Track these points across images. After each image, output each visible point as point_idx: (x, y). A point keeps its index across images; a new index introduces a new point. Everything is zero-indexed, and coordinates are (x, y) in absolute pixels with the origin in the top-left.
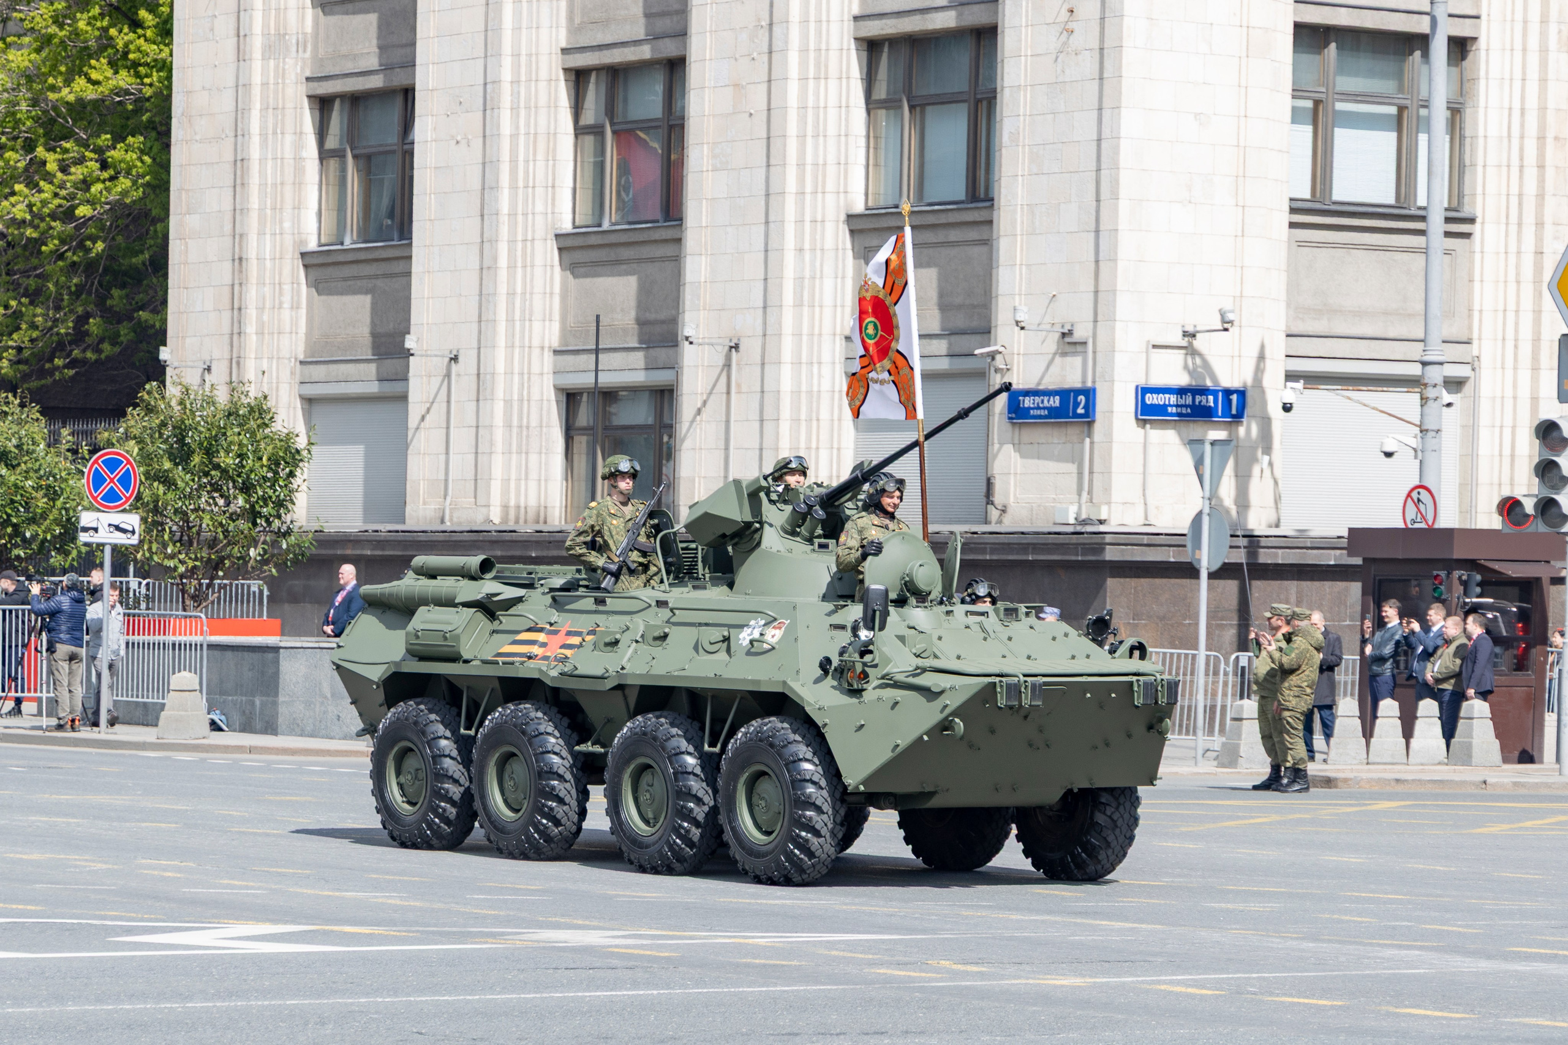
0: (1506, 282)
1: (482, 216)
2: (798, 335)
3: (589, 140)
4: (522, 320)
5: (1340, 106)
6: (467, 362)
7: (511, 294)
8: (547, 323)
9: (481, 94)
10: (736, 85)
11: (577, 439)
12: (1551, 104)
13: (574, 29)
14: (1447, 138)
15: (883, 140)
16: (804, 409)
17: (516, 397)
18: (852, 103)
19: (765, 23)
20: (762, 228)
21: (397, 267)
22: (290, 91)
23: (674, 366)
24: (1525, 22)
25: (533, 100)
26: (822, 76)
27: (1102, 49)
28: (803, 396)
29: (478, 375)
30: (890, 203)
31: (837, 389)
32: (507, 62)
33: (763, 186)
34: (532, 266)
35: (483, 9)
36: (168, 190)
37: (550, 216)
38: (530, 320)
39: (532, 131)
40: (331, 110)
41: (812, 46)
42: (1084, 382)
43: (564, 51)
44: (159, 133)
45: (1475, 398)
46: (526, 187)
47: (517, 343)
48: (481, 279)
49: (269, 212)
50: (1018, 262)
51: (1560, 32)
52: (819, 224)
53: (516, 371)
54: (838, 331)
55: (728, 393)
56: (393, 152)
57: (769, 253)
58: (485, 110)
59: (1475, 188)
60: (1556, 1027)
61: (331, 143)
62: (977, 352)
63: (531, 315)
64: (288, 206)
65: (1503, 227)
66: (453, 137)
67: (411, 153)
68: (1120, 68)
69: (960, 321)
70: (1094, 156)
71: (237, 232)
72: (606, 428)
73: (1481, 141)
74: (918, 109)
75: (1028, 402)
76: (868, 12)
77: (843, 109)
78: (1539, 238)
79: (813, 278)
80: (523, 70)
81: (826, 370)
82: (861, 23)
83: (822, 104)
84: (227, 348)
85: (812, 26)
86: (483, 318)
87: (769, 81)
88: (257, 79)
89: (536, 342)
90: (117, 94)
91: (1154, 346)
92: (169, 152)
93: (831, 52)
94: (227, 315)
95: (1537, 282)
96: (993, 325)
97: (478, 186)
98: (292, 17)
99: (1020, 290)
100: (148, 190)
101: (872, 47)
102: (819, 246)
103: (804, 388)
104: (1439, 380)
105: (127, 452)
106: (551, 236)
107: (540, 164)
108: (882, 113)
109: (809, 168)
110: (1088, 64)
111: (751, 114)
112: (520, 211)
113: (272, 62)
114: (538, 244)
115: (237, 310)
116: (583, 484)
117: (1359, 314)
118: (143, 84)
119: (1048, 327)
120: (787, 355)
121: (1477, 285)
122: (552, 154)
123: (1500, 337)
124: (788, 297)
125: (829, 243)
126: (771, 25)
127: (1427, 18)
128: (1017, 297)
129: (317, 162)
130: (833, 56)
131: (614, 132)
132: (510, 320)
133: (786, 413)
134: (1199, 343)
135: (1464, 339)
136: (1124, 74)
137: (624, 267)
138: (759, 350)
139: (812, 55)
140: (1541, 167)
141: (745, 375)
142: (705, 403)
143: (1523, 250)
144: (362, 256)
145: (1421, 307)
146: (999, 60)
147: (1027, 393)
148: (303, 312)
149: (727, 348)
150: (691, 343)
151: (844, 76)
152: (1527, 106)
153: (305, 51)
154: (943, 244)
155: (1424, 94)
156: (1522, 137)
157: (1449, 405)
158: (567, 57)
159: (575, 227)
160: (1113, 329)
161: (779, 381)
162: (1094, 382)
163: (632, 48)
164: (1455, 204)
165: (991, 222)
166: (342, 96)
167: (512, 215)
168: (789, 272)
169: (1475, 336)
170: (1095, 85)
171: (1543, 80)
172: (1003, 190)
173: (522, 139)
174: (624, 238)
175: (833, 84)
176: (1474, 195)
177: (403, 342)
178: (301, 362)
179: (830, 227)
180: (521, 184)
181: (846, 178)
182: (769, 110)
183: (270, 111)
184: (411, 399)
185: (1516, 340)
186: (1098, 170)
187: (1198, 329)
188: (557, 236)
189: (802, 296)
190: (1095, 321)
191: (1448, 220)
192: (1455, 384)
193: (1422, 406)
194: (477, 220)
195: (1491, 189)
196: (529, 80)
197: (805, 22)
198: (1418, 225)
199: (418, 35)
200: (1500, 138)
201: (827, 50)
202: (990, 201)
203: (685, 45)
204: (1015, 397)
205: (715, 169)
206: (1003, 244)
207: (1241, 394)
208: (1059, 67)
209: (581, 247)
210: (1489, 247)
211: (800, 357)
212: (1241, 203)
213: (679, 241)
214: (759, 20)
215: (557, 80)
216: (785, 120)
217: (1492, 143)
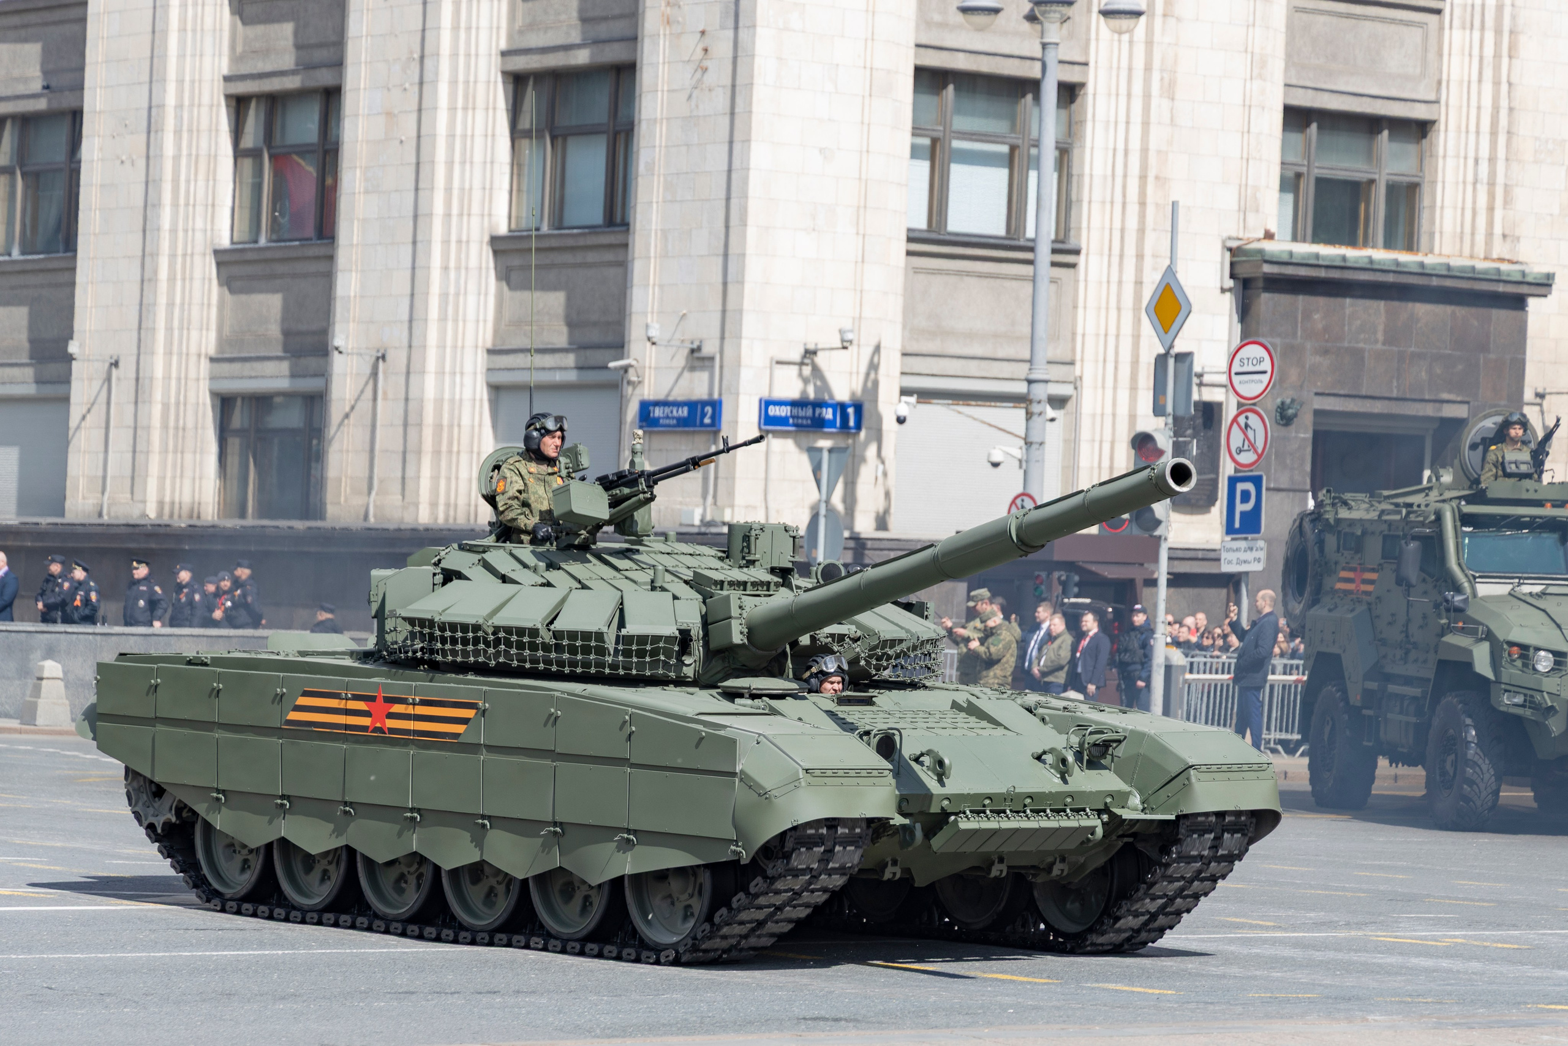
0: (1107, 309)
1: (144, 231)
2: (442, 347)
3: (247, 163)
4: (181, 329)
5: (956, 144)
6: (127, 369)
7: (171, 305)
8: (204, 332)
9: (145, 117)
10: (389, 114)
11: (230, 440)
12: (1153, 146)
13: (235, 59)
14: (1055, 175)
15: (526, 168)
16: (446, 417)
17: (173, 401)
18: (498, 132)
19: (416, 56)
20: (410, 247)
21: (63, 277)
23: (324, 374)
24: (1131, 69)
25: (195, 124)
26: (470, 105)
27: (734, 86)
28: (446, 404)
29: (137, 380)
31: (478, 398)
32: (171, 88)
33: (411, 208)
34: (191, 279)
35: (149, 37)
37: (209, 233)
38: (188, 329)
39: (194, 152)
40: (3, 129)
41: (461, 78)
42: (711, 393)
43: (227, 79)
45: (1077, 415)
46: (187, 205)
47: (174, 352)
48: (142, 290)
50: (651, 282)
51: (1162, 79)
52: (464, 245)
53: (174, 376)
54: (480, 343)
55: (375, 399)
56: (60, 170)
57: (417, 271)
58: (149, 132)
59: (1080, 222)
61: (3, 160)
62: (612, 365)
63: (189, 325)
65: (1106, 259)
66: (118, 158)
67: (77, 171)
68: (750, 104)
69: (594, 336)
70: (724, 186)
72: (257, 431)
73: (1087, 179)
74: (560, 140)
75: (658, 412)
76: (515, 47)
77: (489, 139)
78: (1139, 270)
79: (457, 294)
80: (186, 95)
81: (468, 380)
82: (508, 59)
83: (469, 133)
85: (462, 60)
86: (143, 326)
87: (420, 110)
89: (193, 349)
91: (778, 363)
93: (479, 86)
95: (1136, 309)
96: (626, 339)
97: (141, 203)
99: (653, 308)
101: (517, 81)
102: (463, 264)
103: (446, 396)
104: (1044, 397)
106: (209, 251)
107: (201, 183)
108: (525, 143)
109: (456, 193)
110: (721, 100)
111: (401, 142)
112: (181, 227)
114: (198, 259)
116: (235, 483)
117: (970, 336)
119: (678, 343)
120: (431, 364)
121: (1080, 311)
122: (212, 175)
123: (1101, 358)
124: (434, 312)
125: (473, 262)
126: (422, 58)
127: (1039, 64)
128: (649, 316)
130: (481, 88)
131: (271, 157)
132: (169, 329)
133: (429, 418)
134: (820, 359)
135: (1068, 360)
136: (754, 109)
138: (404, 361)
140: (1142, 204)
141: (391, 383)
142: (353, 408)
143: (1124, 278)
144: (29, 267)
145: (1027, 330)
146: (637, 94)
147: (657, 403)
149: (373, 359)
150: (340, 352)
151: (491, 106)
152: (1129, 146)
154: (581, 265)
155: (1034, 134)
156: (1125, 176)
157: (1052, 420)
158: (228, 84)
159: (232, 243)
160: (739, 346)
161: (422, 390)
162: (720, 394)
163: (291, 78)
164: (1061, 236)
165: (625, 246)
166: (13, 117)
167: (174, 231)
168: (435, 289)
169: (1078, 357)
170: (726, 120)
171: (1146, 124)
172: (639, 217)
173: (184, 160)
174: (278, 254)
175: (480, 115)
176: (1079, 229)
177: (67, 347)
179: (474, 248)
180: (182, 201)
181: (490, 202)
182: (419, 137)
184: (72, 400)
185: (1116, 362)
186: (728, 199)
187: (820, 346)
188: (217, 252)
189: (446, 311)
190: (722, 338)
191: (1054, 251)
192: (1059, 402)
193: (1027, 420)
194: (141, 234)
195: (1096, 222)
196: (192, 105)
197: (454, 55)
198: (1028, 256)
199: (88, 59)
200: (1105, 177)
201: (475, 82)
202: (625, 225)
203: (341, 75)
204: (645, 407)
205: (366, 192)
206: (638, 268)
207: (858, 408)
208: (693, 102)
209: (236, 263)
210: (1093, 276)
211: (444, 368)
212: (861, 232)
213: (331, 258)
214: (411, 52)
215: (219, 105)
216: (434, 147)
217: (1097, 182)
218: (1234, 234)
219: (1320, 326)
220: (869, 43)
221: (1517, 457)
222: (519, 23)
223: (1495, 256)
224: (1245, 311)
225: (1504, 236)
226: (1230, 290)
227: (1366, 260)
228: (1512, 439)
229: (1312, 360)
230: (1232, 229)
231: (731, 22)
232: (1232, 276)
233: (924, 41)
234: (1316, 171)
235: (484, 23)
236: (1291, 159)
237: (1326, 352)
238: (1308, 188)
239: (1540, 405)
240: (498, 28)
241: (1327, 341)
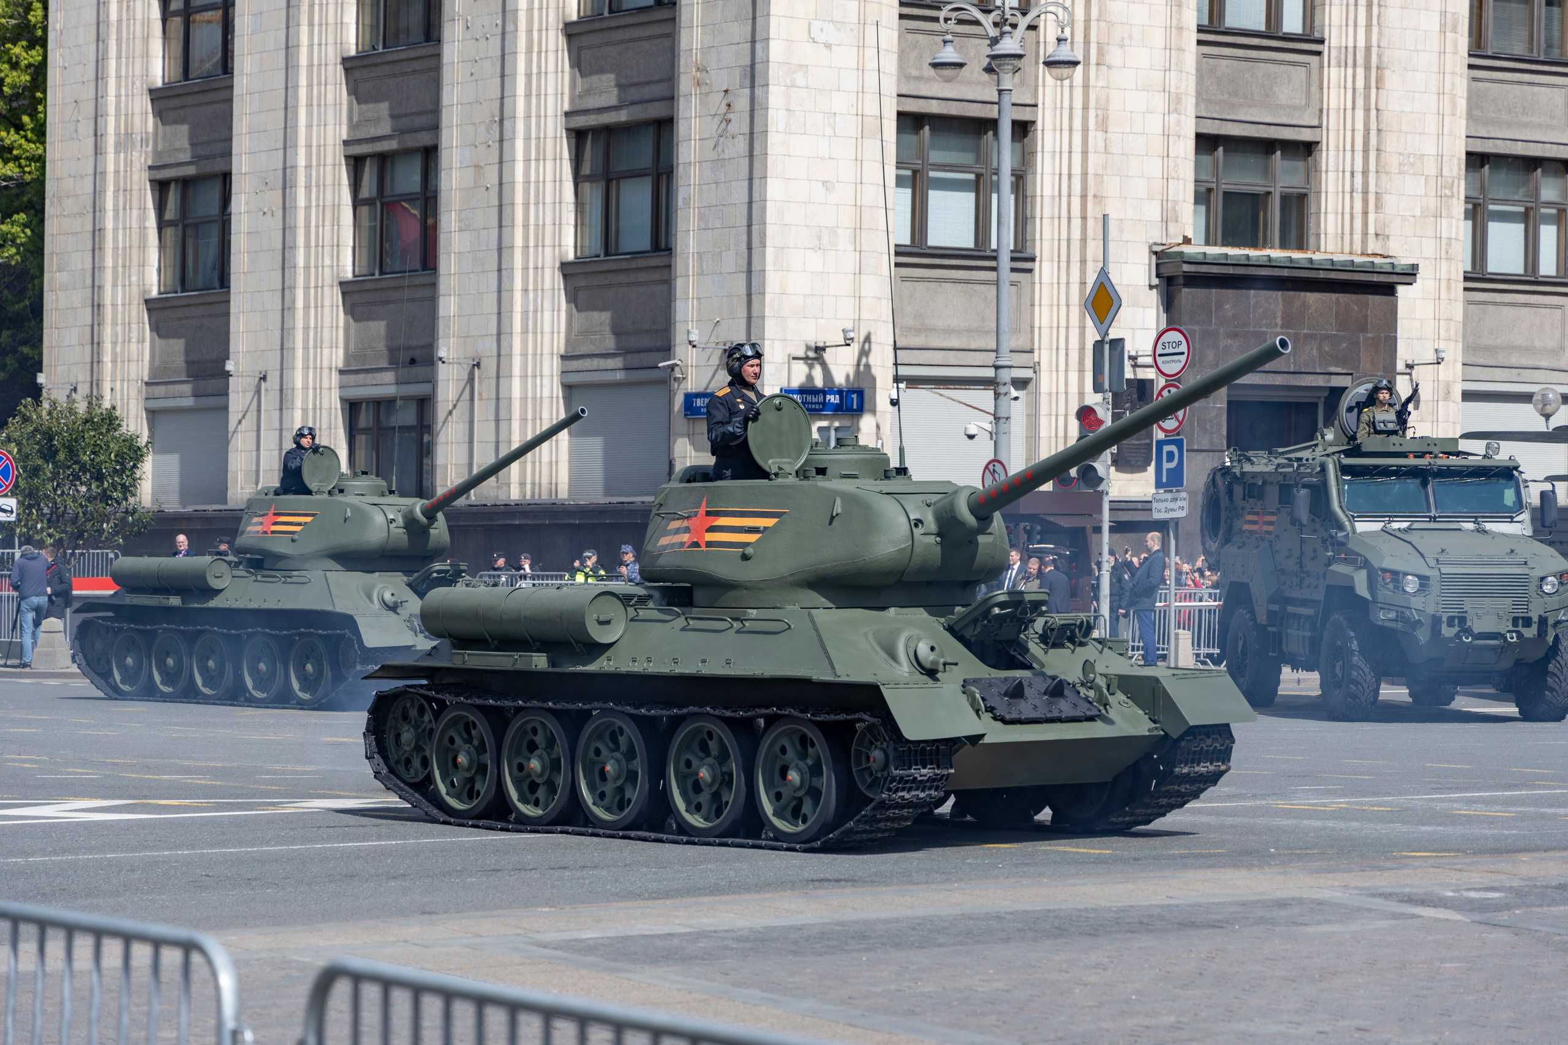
0: (1058, 305)
1: (283, 269)
2: (524, 355)
3: (364, 210)
4: (315, 348)
5: (932, 174)
6: (273, 381)
7: (306, 328)
8: (334, 349)
9: (281, 176)
10: (477, 167)
11: (358, 437)
12: (1091, 170)
13: (352, 126)
14: (1013, 197)
15: (588, 207)
16: (530, 411)
17: (311, 406)
18: (564, 178)
19: (497, 119)
20: (496, 273)
21: (221, 309)
22: (136, 177)
23: (431, 380)
24: (1071, 109)
25: (322, 180)
26: (542, 156)
27: (752, 133)
28: (530, 401)
29: (281, 390)
30: (593, 253)
31: (555, 395)
32: (302, 152)
33: (496, 242)
34: (322, 306)
35: (282, 112)
36: (43, 254)
37: (335, 268)
38: (321, 348)
39: (321, 203)
40: (168, 191)
41: (533, 135)
43: (346, 143)
44: (36, 211)
45: (1037, 393)
46: (317, 246)
47: (311, 365)
48: (283, 317)
49: (120, 269)
50: (690, 296)
51: (1097, 116)
52: (540, 270)
53: (311, 386)
54: (555, 351)
55: (472, 399)
56: (215, 221)
58: (284, 189)
59: (1034, 235)
60: (1078, 853)
61: (169, 215)
62: (660, 365)
63: (322, 343)
64: (135, 263)
65: (1056, 264)
66: (261, 209)
67: (229, 222)
68: (766, 148)
69: (647, 342)
70: (746, 215)
71: (97, 283)
72: (380, 429)
73: (1038, 199)
74: (614, 182)
75: (699, 402)
76: (576, 109)
78: (1083, 272)
79: (535, 311)
80: (314, 157)
81: (546, 382)
82: (571, 118)
83: (541, 179)
84: (88, 373)
85: (533, 121)
86: (285, 346)
87: (501, 162)
88: (111, 168)
89: (326, 364)
90: (4, 180)
91: (794, 358)
92: (43, 226)
93: (548, 140)
94: (88, 348)
95: (1080, 305)
96: (672, 344)
97: (280, 247)
98: (137, 121)
99: (692, 317)
100: (28, 255)
101: (578, 136)
102: (540, 287)
103: (530, 395)
104: (1008, 380)
105: (9, 452)
106: (336, 283)
107: (328, 228)
108: (586, 187)
109: (532, 228)
110: (742, 145)
111: (487, 188)
112: (312, 264)
113: (122, 155)
114: (327, 290)
115: (96, 344)
117: (949, 332)
118: (24, 172)
119: (714, 345)
120: (517, 370)
121: (1037, 308)
122: (336, 221)
123: (1055, 347)
124: (517, 327)
125: (548, 284)
126: (502, 120)
127: (996, 106)
128: (690, 324)
129: (156, 231)
130: (550, 143)
131: (382, 205)
132: (306, 348)
133: (516, 414)
134: (828, 356)
135: (1028, 349)
136: (769, 152)
137: (392, 306)
138: (495, 367)
139: (533, 142)
140: (1084, 218)
141: (484, 387)
142: (455, 406)
144: (192, 301)
145: (994, 326)
146: (675, 143)
147: (698, 395)
148: (147, 345)
149: (470, 366)
150: (444, 362)
152: (1073, 172)
153: (147, 146)
154: (633, 284)
155: (995, 164)
156: (1069, 196)
157: (1016, 399)
158: (347, 147)
159: (354, 276)
161: (510, 390)
163: (397, 140)
164: (1019, 247)
165: (670, 266)
166: (176, 180)
167: (307, 268)
168: (518, 308)
169: (1036, 346)
170: (746, 161)
171: (1085, 153)
172: (679, 242)
173: (313, 210)
174: (392, 284)
175: (549, 165)
176: (1034, 240)
177: (224, 366)
178: (147, 384)
179: (548, 273)
180: (313, 244)
181: (560, 235)
182: (501, 184)
183: (121, 192)
184: (232, 408)
185: (1067, 349)
186: (749, 226)
187: (827, 344)
188: (341, 284)
189: (527, 326)
191: (1013, 259)
192: (1021, 384)
193: (996, 399)
194: (280, 272)
195: (1047, 235)
196: (319, 165)
197: (528, 117)
198: (993, 264)
199: (234, 132)
200: (1053, 197)
201: (545, 138)
202: (669, 250)
203: (437, 136)
204: (689, 398)
205: (460, 230)
206: (679, 283)
207: (860, 393)
208: (720, 148)
209: (359, 291)
210: (1046, 279)
211: (526, 372)
212: (858, 249)
213: (434, 285)
214: (493, 116)
215: (340, 164)
216: (513, 192)
217: (1047, 201)
218: (1159, 241)
219: (1230, 314)
220: (860, 95)
221: (1385, 416)
222: (579, 89)
223: (1370, 252)
224: (1169, 303)
225: (1377, 235)
226: (1156, 287)
227: (1266, 259)
228: (1381, 402)
229: (1224, 342)
230: (1156, 235)
231: (748, 83)
232: (1158, 276)
233: (904, 92)
234: (1224, 186)
235: (551, 90)
236: (1203, 177)
237: (1235, 336)
238: (1217, 201)
239: (1410, 374)
240: (562, 94)
241: (1236, 327)
